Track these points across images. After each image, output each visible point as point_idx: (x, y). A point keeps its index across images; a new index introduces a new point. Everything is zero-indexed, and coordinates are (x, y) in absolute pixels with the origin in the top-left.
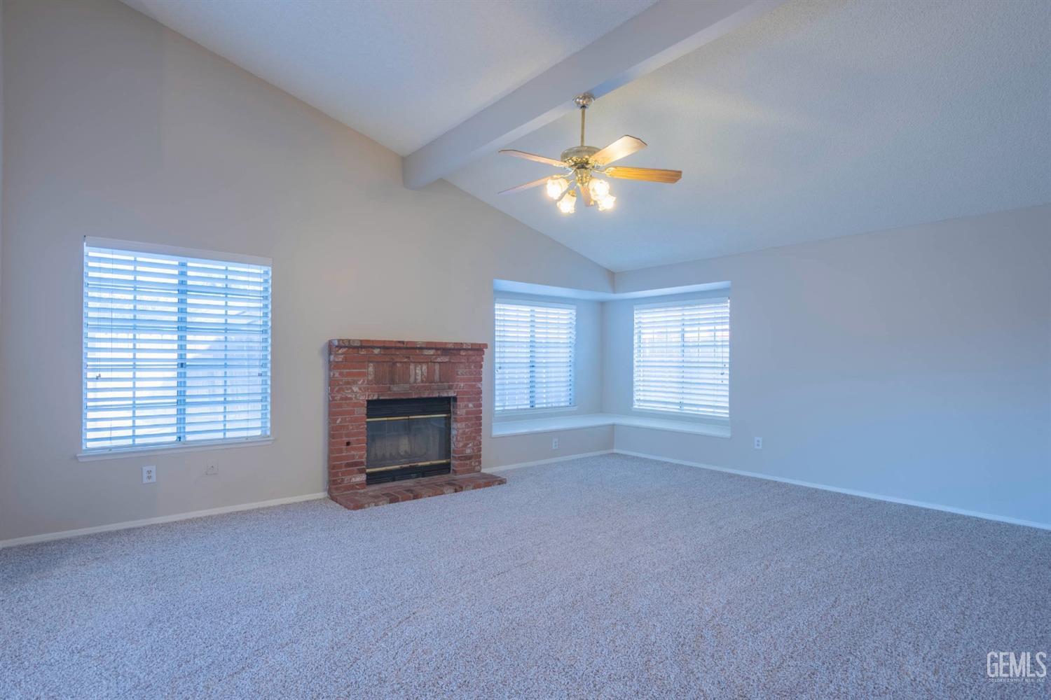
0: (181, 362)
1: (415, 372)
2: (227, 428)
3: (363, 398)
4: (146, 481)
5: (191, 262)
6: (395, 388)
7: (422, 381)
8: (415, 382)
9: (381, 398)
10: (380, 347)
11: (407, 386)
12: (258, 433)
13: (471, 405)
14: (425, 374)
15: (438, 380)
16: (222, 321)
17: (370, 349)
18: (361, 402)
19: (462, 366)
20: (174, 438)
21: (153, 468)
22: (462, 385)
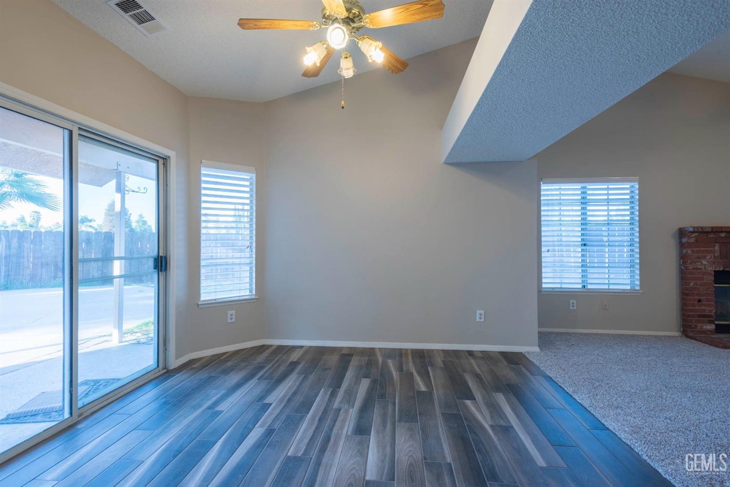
0: (583, 243)
2: (610, 282)
3: (711, 269)
4: (571, 308)
5: (589, 186)
12: (629, 287)
16: (606, 218)
17: (718, 233)
18: (710, 272)
20: (580, 286)
21: (575, 301)
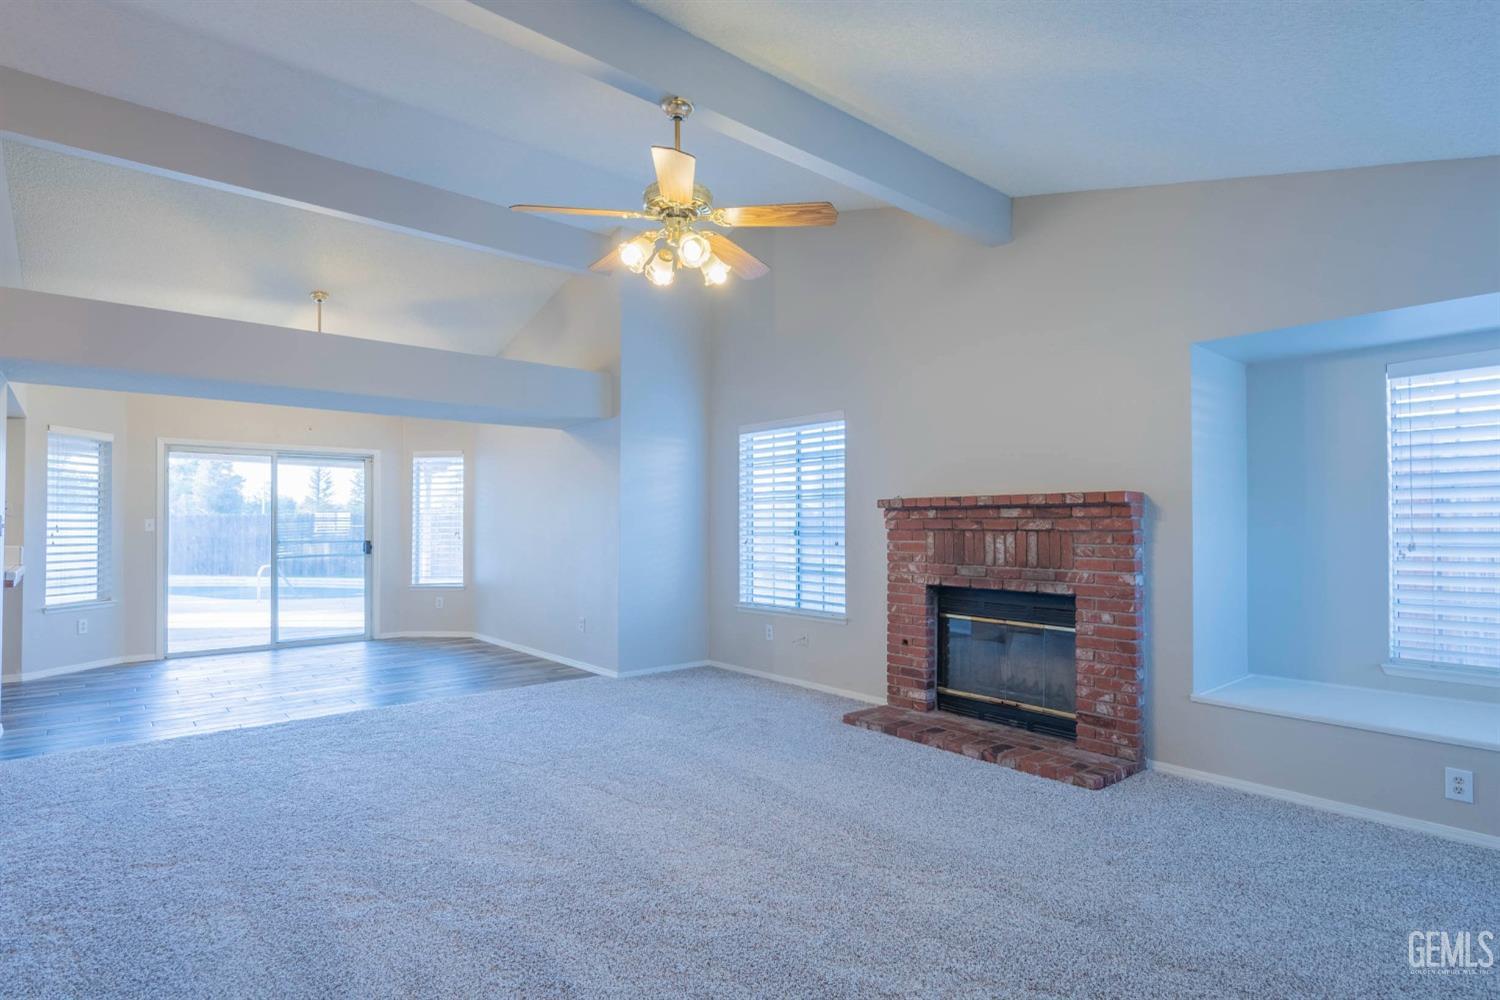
0: (797, 529)
1: (995, 548)
3: (922, 582)
4: (768, 638)
6: (964, 571)
7: (1007, 563)
8: (994, 563)
9: (944, 584)
10: (936, 508)
11: (981, 569)
13: (1106, 617)
14: (1012, 551)
15: (1035, 563)
17: (923, 511)
18: (919, 586)
19: (1083, 537)
22: (1086, 575)
